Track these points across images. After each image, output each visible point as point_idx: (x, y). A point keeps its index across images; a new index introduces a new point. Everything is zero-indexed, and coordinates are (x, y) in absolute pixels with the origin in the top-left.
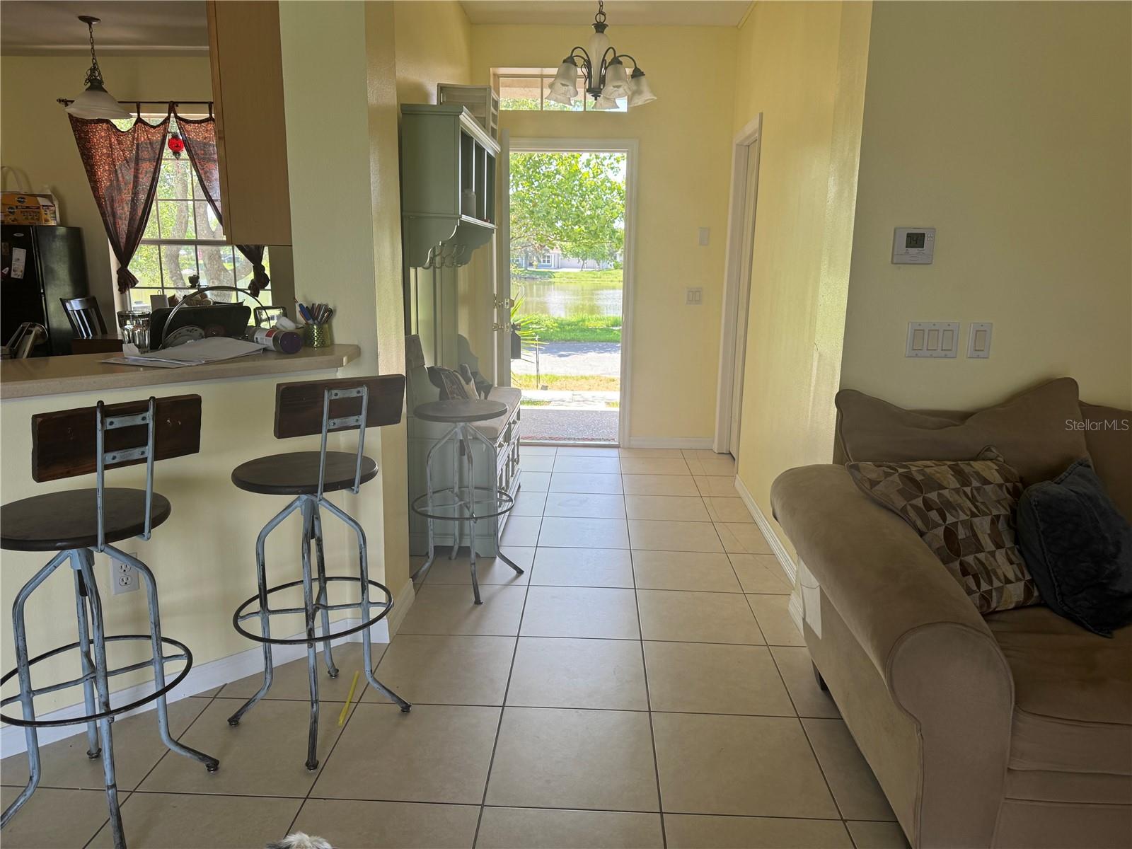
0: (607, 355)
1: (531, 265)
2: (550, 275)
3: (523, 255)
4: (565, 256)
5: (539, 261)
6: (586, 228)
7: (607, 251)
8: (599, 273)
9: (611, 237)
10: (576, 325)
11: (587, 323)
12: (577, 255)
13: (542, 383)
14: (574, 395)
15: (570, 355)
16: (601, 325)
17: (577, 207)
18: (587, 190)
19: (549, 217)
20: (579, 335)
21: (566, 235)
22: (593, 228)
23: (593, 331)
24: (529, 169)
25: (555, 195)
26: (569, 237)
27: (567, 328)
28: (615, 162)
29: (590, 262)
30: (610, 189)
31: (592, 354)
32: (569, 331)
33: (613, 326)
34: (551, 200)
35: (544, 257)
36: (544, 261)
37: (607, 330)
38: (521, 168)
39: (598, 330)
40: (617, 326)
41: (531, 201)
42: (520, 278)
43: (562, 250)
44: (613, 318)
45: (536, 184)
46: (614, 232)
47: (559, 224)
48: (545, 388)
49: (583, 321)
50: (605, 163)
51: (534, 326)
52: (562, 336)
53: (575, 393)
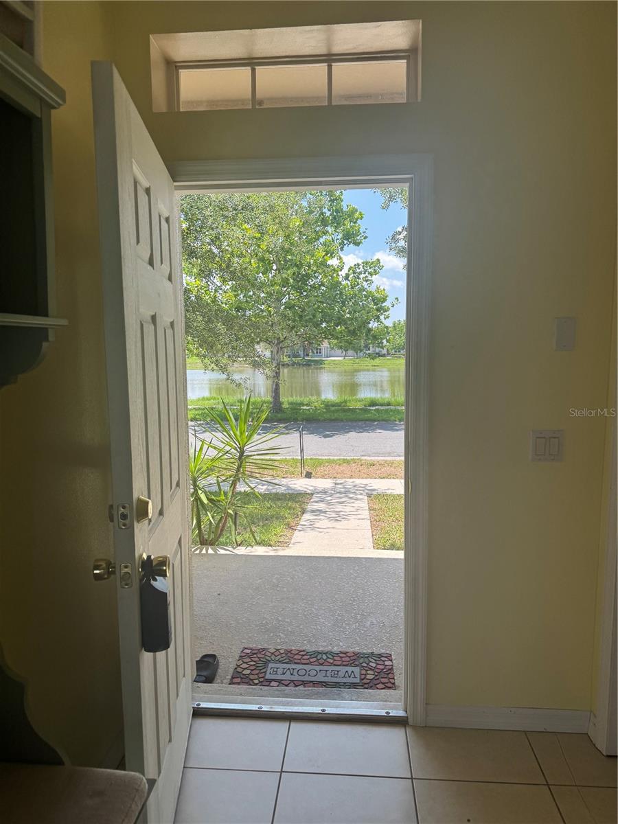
0: (365, 434)
1: (308, 355)
2: (321, 362)
3: (302, 348)
4: (332, 348)
5: (313, 352)
6: (346, 328)
7: (363, 344)
8: (357, 360)
9: (367, 335)
10: (340, 406)
11: (348, 404)
12: (341, 348)
13: (307, 469)
14: (336, 484)
15: (334, 435)
16: (359, 405)
17: (339, 312)
18: (346, 298)
19: (315, 320)
20: (342, 415)
21: (329, 334)
22: (352, 328)
23: (353, 411)
24: (298, 282)
25: (320, 302)
26: (332, 335)
27: (333, 408)
28: (369, 276)
29: (350, 352)
30: (365, 296)
31: (353, 434)
32: (333, 412)
33: (370, 406)
34: (316, 306)
35: (317, 349)
36: (317, 353)
37: (365, 410)
38: (291, 281)
39: (357, 410)
40: (373, 406)
41: (300, 307)
42: (300, 365)
43: (329, 344)
44: (370, 398)
45: (305, 293)
46: (370, 330)
47: (324, 325)
48: (309, 475)
49: (345, 402)
50: (361, 276)
51: (305, 407)
52: (327, 416)
53: (339, 481)
